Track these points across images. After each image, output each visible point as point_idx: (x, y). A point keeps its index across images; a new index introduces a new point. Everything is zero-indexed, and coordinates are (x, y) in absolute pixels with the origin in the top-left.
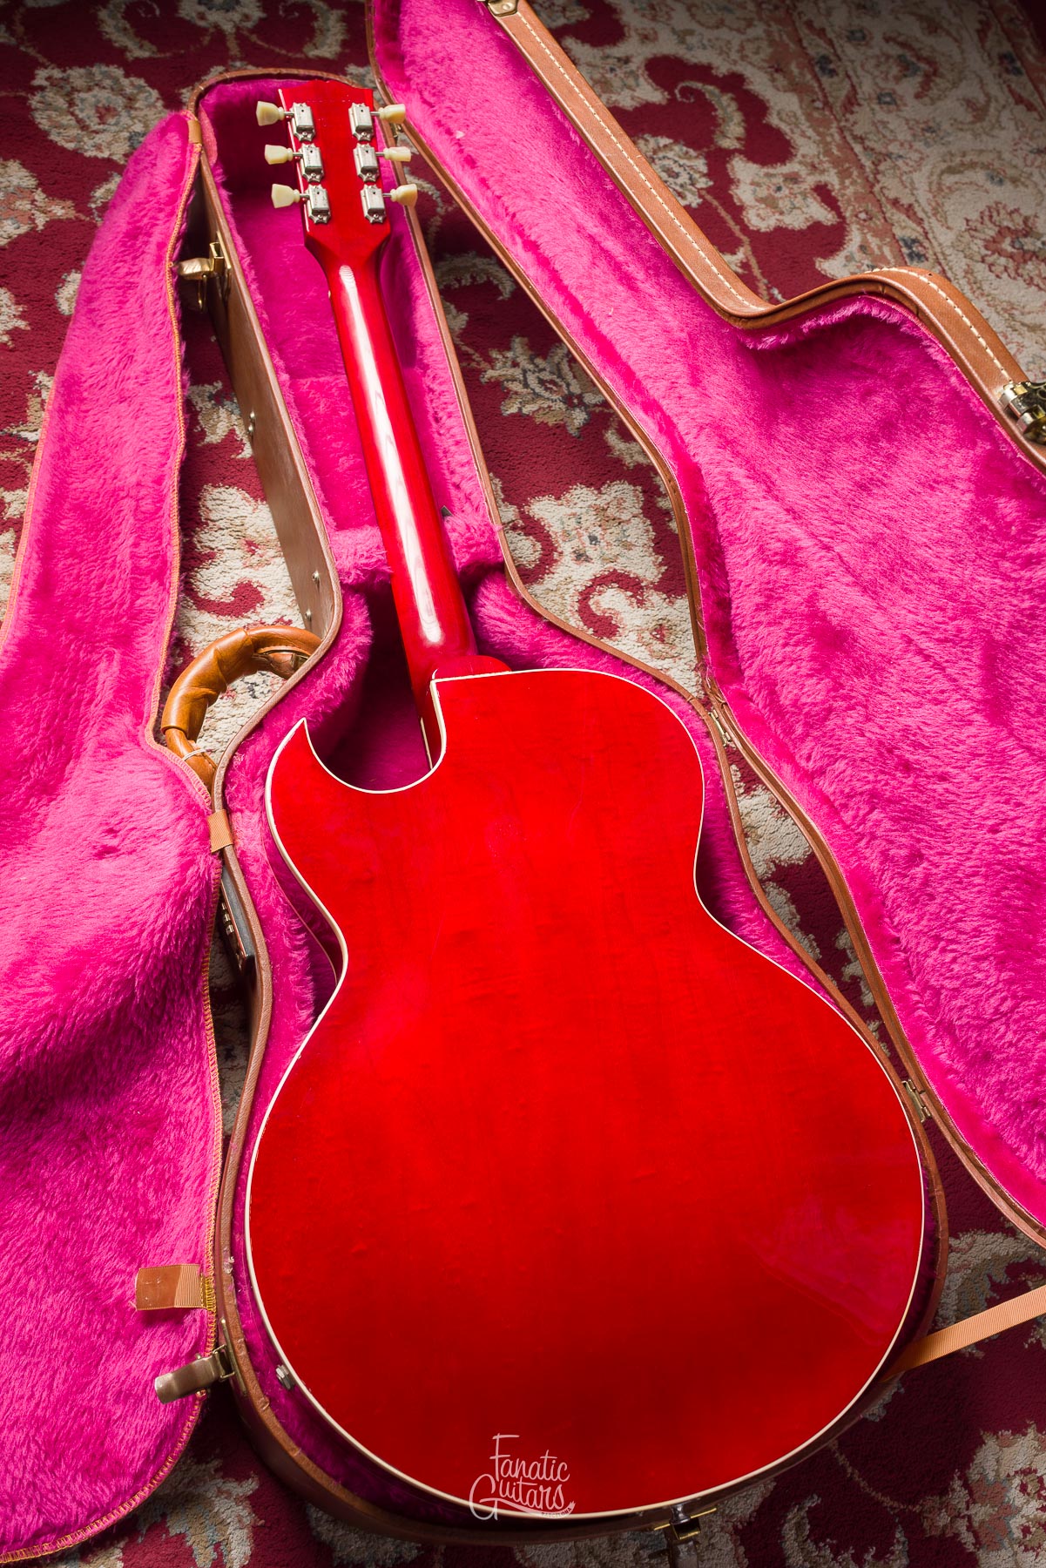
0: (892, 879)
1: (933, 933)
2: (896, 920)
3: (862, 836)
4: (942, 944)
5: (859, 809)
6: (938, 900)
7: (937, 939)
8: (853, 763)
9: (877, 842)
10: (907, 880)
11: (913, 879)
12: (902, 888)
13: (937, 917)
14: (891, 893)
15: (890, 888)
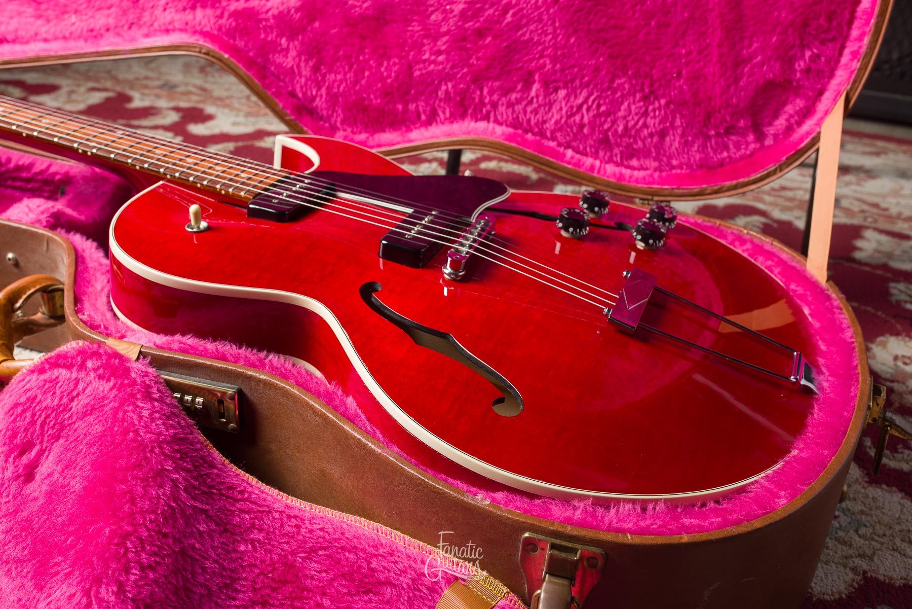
0: (525, 112)
1: (575, 110)
2: (548, 134)
3: (488, 113)
4: (585, 107)
5: (474, 99)
6: (561, 85)
7: (580, 107)
8: (448, 77)
9: (500, 103)
10: (535, 100)
11: (537, 96)
12: (536, 112)
13: (567, 97)
14: (533, 122)
15: (529, 121)
